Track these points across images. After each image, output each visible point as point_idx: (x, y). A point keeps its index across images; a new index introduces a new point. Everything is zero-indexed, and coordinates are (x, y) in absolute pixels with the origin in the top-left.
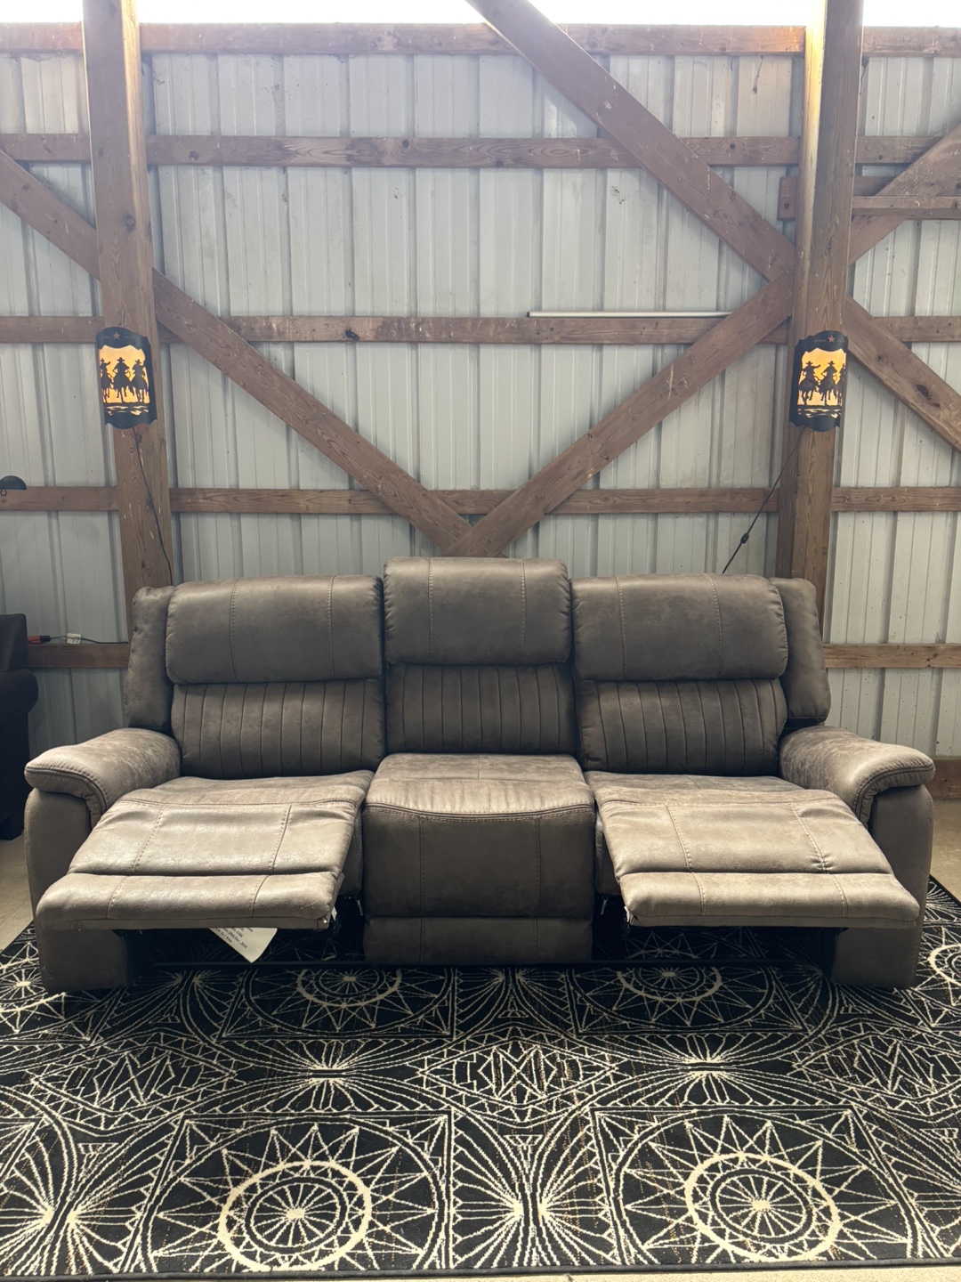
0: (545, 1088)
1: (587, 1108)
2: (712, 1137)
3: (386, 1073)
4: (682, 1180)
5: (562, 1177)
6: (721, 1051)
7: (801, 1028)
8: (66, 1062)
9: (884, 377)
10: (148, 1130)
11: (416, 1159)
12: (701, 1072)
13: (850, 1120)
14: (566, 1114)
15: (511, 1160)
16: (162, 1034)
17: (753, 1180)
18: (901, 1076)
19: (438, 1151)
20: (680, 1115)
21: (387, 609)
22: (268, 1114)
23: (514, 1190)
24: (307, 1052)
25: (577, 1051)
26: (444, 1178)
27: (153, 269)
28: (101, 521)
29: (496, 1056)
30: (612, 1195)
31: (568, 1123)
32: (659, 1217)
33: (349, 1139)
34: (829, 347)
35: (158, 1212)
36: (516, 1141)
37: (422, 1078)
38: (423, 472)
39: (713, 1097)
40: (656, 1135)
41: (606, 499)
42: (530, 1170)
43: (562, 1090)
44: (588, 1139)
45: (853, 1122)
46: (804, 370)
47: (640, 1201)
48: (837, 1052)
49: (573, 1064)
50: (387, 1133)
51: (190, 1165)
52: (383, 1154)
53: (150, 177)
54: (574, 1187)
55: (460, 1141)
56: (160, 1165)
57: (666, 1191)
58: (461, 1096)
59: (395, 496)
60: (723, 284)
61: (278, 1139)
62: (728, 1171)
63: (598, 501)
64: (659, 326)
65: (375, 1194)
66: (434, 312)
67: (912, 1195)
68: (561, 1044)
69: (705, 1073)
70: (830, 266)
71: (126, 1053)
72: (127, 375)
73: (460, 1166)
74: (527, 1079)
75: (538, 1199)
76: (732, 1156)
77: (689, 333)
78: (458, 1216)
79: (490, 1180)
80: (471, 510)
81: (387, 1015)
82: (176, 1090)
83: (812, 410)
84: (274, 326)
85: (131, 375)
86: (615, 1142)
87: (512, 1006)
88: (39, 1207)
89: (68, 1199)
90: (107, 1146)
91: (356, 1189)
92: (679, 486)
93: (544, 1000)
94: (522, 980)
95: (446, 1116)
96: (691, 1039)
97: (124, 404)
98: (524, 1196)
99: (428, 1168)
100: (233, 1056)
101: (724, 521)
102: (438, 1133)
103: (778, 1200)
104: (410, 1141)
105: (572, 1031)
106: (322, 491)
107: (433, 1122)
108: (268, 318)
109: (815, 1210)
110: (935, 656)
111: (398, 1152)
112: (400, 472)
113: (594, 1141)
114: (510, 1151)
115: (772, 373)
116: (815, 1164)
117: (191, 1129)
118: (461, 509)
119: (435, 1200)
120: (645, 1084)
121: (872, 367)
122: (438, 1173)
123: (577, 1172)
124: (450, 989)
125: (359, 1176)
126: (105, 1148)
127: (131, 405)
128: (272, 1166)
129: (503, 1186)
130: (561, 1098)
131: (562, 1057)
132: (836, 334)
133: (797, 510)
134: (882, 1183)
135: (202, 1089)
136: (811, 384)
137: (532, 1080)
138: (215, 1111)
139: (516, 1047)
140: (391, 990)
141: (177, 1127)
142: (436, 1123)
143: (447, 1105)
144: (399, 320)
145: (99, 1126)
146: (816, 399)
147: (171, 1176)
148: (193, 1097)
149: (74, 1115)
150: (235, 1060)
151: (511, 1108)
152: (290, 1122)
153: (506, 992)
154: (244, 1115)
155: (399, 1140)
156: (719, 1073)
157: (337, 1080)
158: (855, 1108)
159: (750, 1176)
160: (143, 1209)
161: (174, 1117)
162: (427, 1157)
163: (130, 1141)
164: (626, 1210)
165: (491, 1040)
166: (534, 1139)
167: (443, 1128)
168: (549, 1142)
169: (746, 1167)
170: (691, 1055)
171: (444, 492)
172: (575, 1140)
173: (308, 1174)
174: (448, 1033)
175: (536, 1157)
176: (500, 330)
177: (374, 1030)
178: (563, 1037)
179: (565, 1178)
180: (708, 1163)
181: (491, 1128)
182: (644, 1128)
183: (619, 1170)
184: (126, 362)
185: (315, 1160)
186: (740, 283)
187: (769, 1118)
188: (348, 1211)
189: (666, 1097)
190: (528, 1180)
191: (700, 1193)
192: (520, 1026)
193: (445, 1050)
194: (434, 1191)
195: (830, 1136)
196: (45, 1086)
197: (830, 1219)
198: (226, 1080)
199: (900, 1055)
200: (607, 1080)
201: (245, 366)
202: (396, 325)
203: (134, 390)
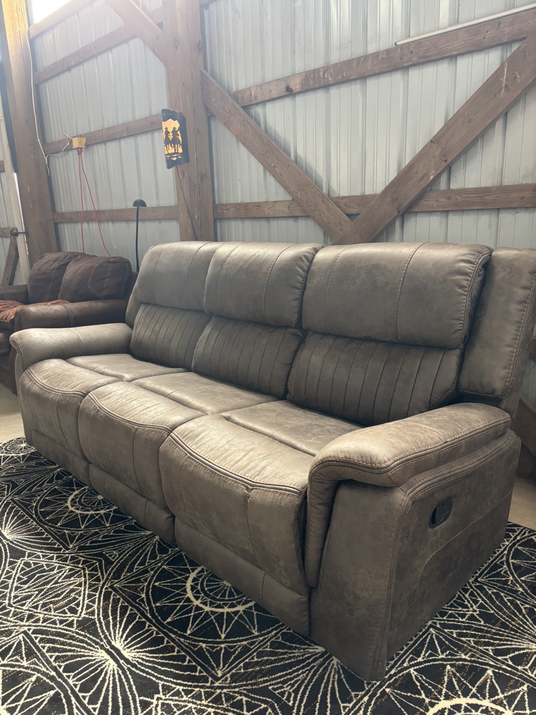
27: (201, 71)
41: (449, 198)
63: (443, 200)
64: (502, 26)
72: (169, 137)
80: (354, 211)
84: (253, 93)
108: (250, 88)
112: (310, 184)
144: (316, 71)
176: (375, 62)
201: (237, 123)
202: (312, 75)
203: (173, 145)
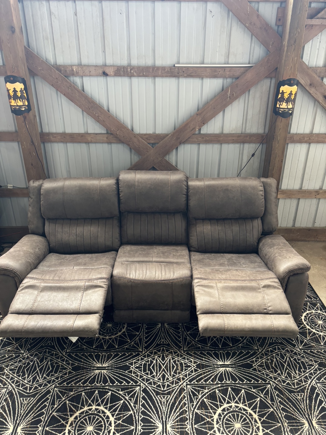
0: (172, 375)
1: (185, 384)
2: (224, 397)
3: (120, 368)
4: (213, 415)
5: (175, 413)
6: (230, 359)
7: (257, 348)
8: (16, 362)
9: (311, 92)
10: (43, 392)
11: (129, 405)
12: (223, 368)
13: (269, 389)
14: (178, 386)
15: (159, 406)
16: (47, 350)
17: (236, 415)
18: (288, 370)
19: (136, 403)
20: (215, 387)
21: (120, 193)
22: (81, 386)
23: (160, 419)
24: (95, 359)
25: (183, 358)
26: (137, 414)
27: (25, 47)
28: (15, 145)
29: (157, 360)
30: (191, 421)
31: (178, 390)
32: (205, 430)
33: (108, 397)
34: (291, 85)
35: (46, 428)
36: (161, 398)
37: (132, 370)
38: (134, 127)
39: (226, 380)
40: (206, 396)
41: (203, 138)
42: (165, 410)
43: (177, 376)
44: (185, 397)
45: (270, 390)
46: (281, 93)
47: (199, 424)
48: (268, 360)
49: (181, 364)
50: (120, 394)
51: (56, 408)
52: (118, 403)
53: (20, 5)
54: (179, 418)
55: (144, 398)
56: (47, 408)
57: (208, 420)
58: (144, 378)
59: (124, 137)
60: (252, 52)
61: (85, 397)
62: (228, 411)
63: (200, 139)
64: (226, 70)
65: (115, 420)
66: (138, 64)
67: (286, 421)
68: (178, 355)
69: (224, 368)
70: (294, 49)
71: (35, 359)
72: (18, 94)
73: (143, 409)
74: (166, 371)
75: (167, 423)
76: (230, 405)
77: (237, 74)
78: (141, 430)
79: (152, 414)
80: (152, 142)
81: (121, 342)
82: (52, 375)
83: (282, 110)
84: (74, 69)
85: (19, 94)
86: (193, 399)
87: (163, 338)
88: (8, 425)
89: (18, 422)
90: (30, 399)
91: (109, 418)
92: (230, 132)
93: (173, 336)
94: (167, 326)
95: (139, 387)
96: (220, 353)
97: (17, 106)
98: (163, 421)
99: (133, 410)
100: (71, 360)
101: (246, 146)
102: (136, 394)
103: (243, 423)
104: (127, 398)
105: (182, 350)
106: (97, 134)
107: (135, 390)
108: (72, 66)
109: (255, 428)
110: (318, 194)
111: (123, 402)
112: (125, 128)
113: (186, 398)
114: (159, 402)
115: (268, 90)
116: (256, 409)
117: (57, 392)
118: (148, 141)
119: (134, 423)
120: (204, 373)
121: (307, 88)
122: (135, 411)
123: (180, 411)
124: (143, 330)
125: (110, 413)
126: (29, 400)
127: (20, 106)
128: (83, 408)
129: (156, 417)
130: (177, 379)
131: (178, 361)
132: (294, 79)
133: (273, 146)
134: (277, 416)
135: (60, 375)
136: (282, 99)
137: (168, 371)
138: (64, 385)
139: (163, 356)
140: (123, 330)
141: (52, 391)
142: (136, 390)
143: (140, 382)
144: (124, 67)
145: (27, 390)
146: (284, 105)
147: (50, 412)
148: (57, 378)
149: (19, 386)
150: (71, 362)
151: (160, 383)
152: (89, 389)
153: (161, 332)
154: (74, 386)
155: (124, 397)
156: (229, 368)
157: (104, 371)
158: (271, 384)
159: (235, 413)
160: (41, 426)
161: (51, 387)
162: (132, 405)
163: (37, 397)
164: (195, 427)
165: (155, 353)
166: (167, 397)
167: (138, 392)
168: (172, 399)
169: (234, 409)
170: (220, 360)
171: (142, 134)
172: (180, 398)
173: (94, 412)
174: (141, 350)
175: (167, 405)
176: (163, 72)
177: (117, 349)
178: (179, 352)
179: (176, 414)
180: (222, 408)
181: (153, 392)
182: (203, 393)
183: (194, 411)
184: (16, 89)
185: (96, 406)
186: (258, 52)
187: (244, 388)
188: (107, 428)
189: (211, 379)
190: (164, 415)
191: (219, 421)
192: (165, 347)
193: (140, 358)
194: (134, 419)
195: (262, 396)
196: (9, 373)
197: (259, 431)
198: (68, 371)
199: (288, 361)
200: (192, 372)
201: (64, 87)
202: (122, 69)
203: (21, 100)
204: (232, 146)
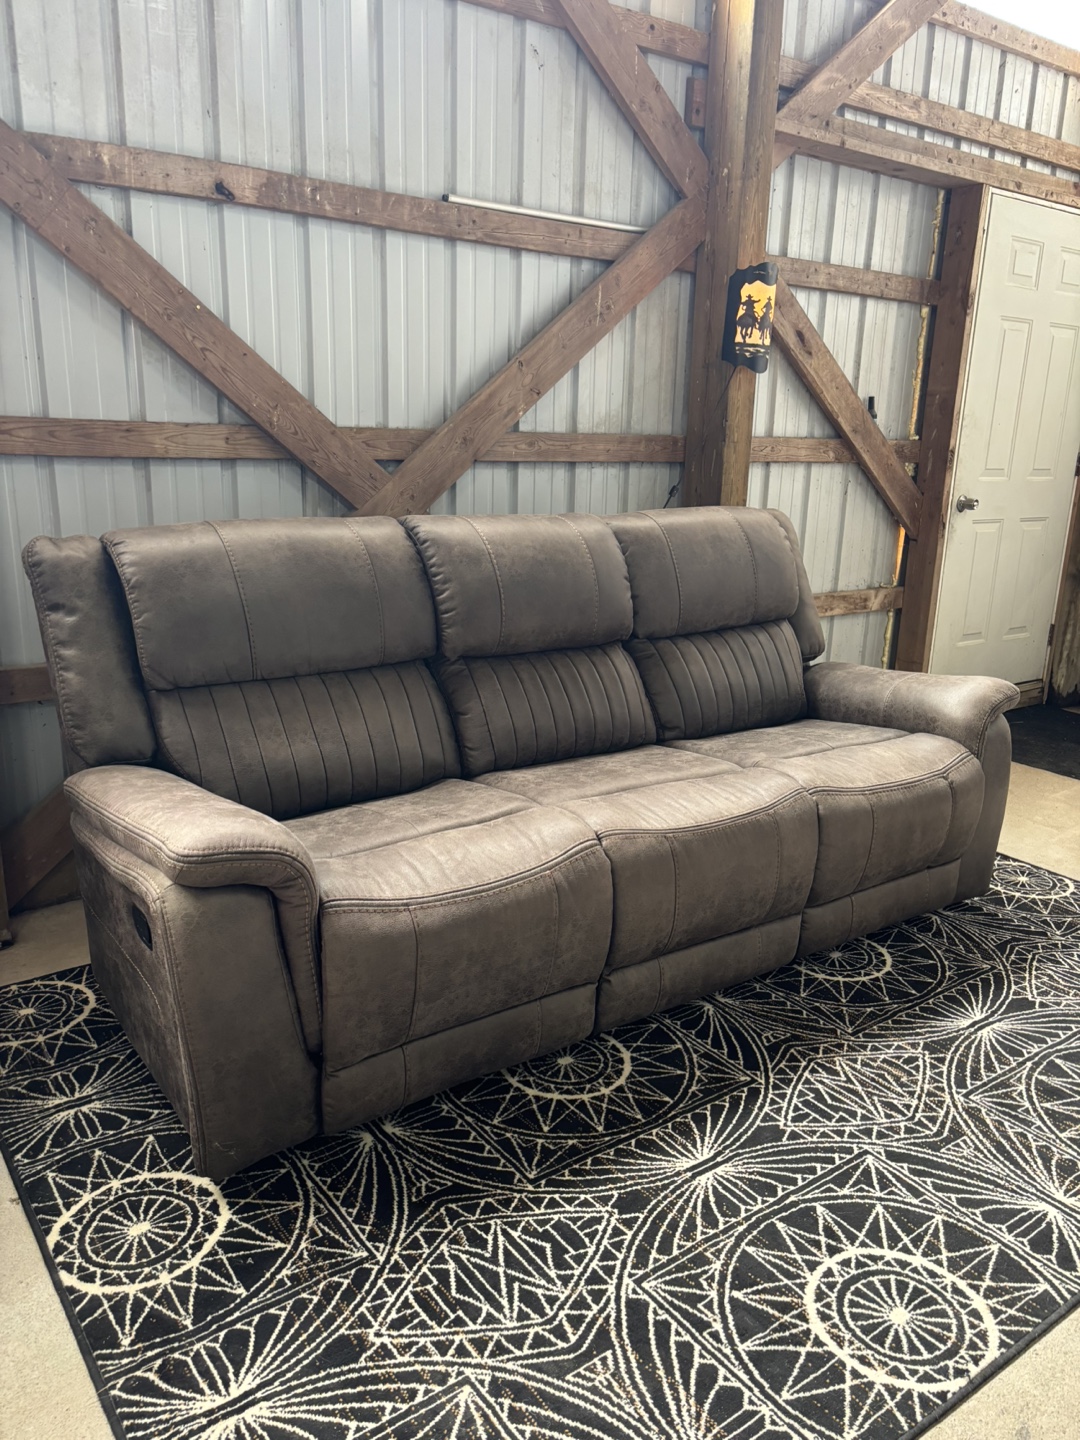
0: (904, 1094)
1: (958, 1096)
3: (757, 1140)
5: (1032, 1164)
6: (971, 1006)
7: (989, 966)
8: (381, 1296)
10: (619, 1317)
11: (908, 1208)
12: (985, 1030)
14: (952, 1109)
15: (977, 1169)
16: (452, 1206)
19: (915, 1192)
20: (1025, 1072)
22: (717, 1234)
23: (1022, 1195)
24: (650, 1155)
25: (874, 1050)
26: (957, 1213)
29: (821, 1082)
31: (966, 1116)
33: (830, 1221)
34: (764, 281)
35: (779, 1394)
36: (955, 1151)
37: (794, 1131)
39: (1024, 1047)
40: (1035, 1096)
42: (1003, 1171)
43: (918, 1090)
44: (999, 1122)
46: (744, 304)
48: (1039, 977)
49: (888, 1062)
50: (849, 1197)
51: (726, 1328)
52: (876, 1218)
54: (1053, 1168)
55: (916, 1173)
56: (697, 1347)
58: (852, 1132)
59: (296, 433)
61: (766, 1254)
63: (523, 446)
65: (931, 1258)
68: (853, 1049)
69: (988, 1029)
73: (952, 1196)
75: (1047, 1192)
77: (610, 248)
78: (1019, 1239)
79: (990, 1195)
80: (386, 455)
81: (665, 1084)
82: (578, 1258)
83: (751, 349)
84: (105, 158)
86: (1021, 1116)
87: (761, 1030)
90: (603, 1359)
93: (778, 1014)
94: (729, 1002)
95: (870, 1157)
96: (936, 1005)
98: (1034, 1194)
99: (932, 1211)
101: (633, 473)
102: (889, 1175)
104: (880, 1194)
105: (843, 1034)
106: (187, 425)
107: (869, 1167)
108: (92, 144)
111: (885, 1209)
112: (301, 399)
113: (1006, 1123)
114: (966, 1163)
117: (664, 1291)
118: (374, 453)
119: (983, 1236)
120: (965, 1057)
122: (946, 1211)
123: (1035, 1154)
124: (679, 1034)
125: (891, 1249)
126: (605, 1364)
128: (805, 1284)
129: (1008, 1195)
130: (928, 1097)
131: (872, 1060)
135: (604, 1243)
136: (750, 320)
137: (882, 1091)
138: (657, 1259)
139: (823, 1066)
140: (626, 1056)
141: (645, 1298)
142: (872, 1166)
143: (854, 1146)
144: (291, 179)
145: (555, 1344)
147: (727, 1351)
148: (609, 1257)
149: (502, 1350)
150: (587, 1196)
151: (905, 1123)
152: (748, 1231)
153: (734, 1018)
154: (694, 1247)
155: (869, 1197)
156: (997, 1025)
157: (723, 1168)
160: (758, 1402)
161: (625, 1289)
162: (915, 1202)
163: (621, 1339)
165: (793, 1068)
166: (965, 1142)
167: (885, 1168)
168: (981, 1141)
170: (955, 1018)
172: (994, 1129)
173: (847, 1272)
174: (748, 1078)
175: (991, 1157)
176: (416, 213)
177: (677, 1103)
178: (844, 1042)
179: (1036, 1164)
181: (920, 1149)
182: (1020, 1095)
183: (1058, 1138)
185: (831, 1256)
186: (650, 194)
188: (937, 1287)
189: (995, 1061)
190: (1016, 1180)
192: (796, 1046)
193: (770, 1096)
194: (969, 1228)
198: (613, 1221)
200: (935, 1066)
202: (285, 184)
204: (599, 472)
